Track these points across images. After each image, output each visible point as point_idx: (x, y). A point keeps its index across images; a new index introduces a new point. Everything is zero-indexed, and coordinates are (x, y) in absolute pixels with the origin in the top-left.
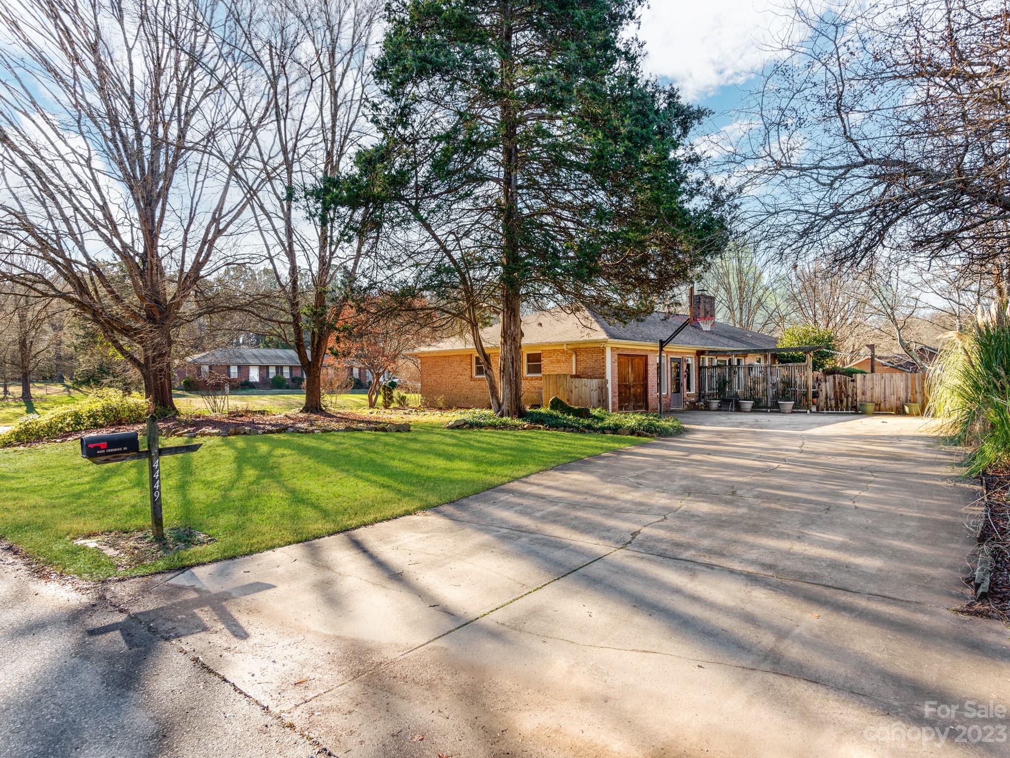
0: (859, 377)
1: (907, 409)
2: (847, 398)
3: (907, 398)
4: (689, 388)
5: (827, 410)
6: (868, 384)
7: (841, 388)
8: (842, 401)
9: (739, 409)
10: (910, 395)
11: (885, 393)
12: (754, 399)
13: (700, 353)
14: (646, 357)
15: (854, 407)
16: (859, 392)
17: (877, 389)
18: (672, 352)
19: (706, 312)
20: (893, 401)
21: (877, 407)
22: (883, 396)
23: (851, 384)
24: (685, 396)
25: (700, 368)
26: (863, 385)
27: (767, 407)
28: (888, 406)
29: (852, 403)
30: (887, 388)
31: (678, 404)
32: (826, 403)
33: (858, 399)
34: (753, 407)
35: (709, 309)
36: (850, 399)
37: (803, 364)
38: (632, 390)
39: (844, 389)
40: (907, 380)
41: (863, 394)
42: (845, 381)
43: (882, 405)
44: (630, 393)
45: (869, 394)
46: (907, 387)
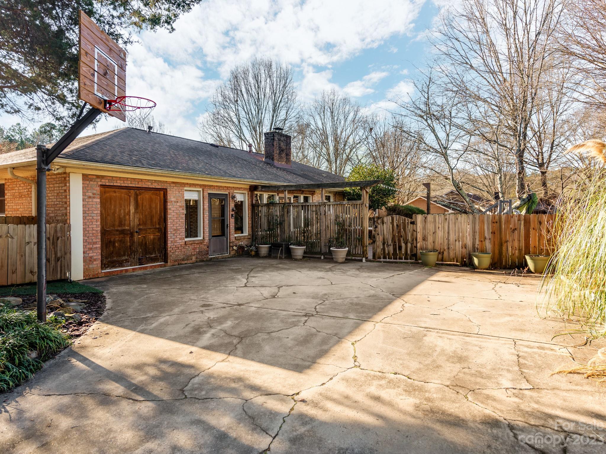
0: (419, 218)
1: (476, 261)
2: (406, 244)
3: (474, 245)
4: (239, 229)
5: (385, 258)
6: (430, 227)
7: (399, 232)
8: (400, 248)
9: (289, 255)
10: (477, 242)
11: (448, 239)
12: (306, 243)
13: (253, 188)
14: (165, 191)
15: (414, 256)
16: (419, 236)
17: (440, 234)
18: (210, 186)
19: (281, 151)
20: (458, 249)
21: (440, 256)
22: (446, 241)
23: (410, 227)
24: (233, 239)
25: (254, 207)
26: (424, 228)
27: (320, 253)
28: (452, 254)
29: (411, 250)
30: (451, 232)
31: (222, 251)
32: (384, 249)
33: (419, 245)
34: (305, 253)
35: (284, 147)
36: (409, 245)
37: (359, 202)
38: (136, 237)
39: (403, 233)
40: (474, 223)
41: (424, 239)
42: (404, 223)
43: (446, 253)
44: (132, 242)
45: (430, 239)
46: (474, 232)
